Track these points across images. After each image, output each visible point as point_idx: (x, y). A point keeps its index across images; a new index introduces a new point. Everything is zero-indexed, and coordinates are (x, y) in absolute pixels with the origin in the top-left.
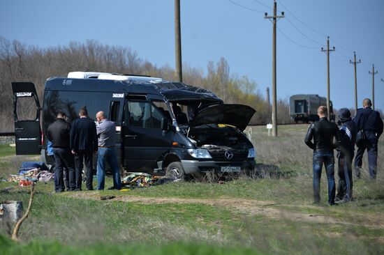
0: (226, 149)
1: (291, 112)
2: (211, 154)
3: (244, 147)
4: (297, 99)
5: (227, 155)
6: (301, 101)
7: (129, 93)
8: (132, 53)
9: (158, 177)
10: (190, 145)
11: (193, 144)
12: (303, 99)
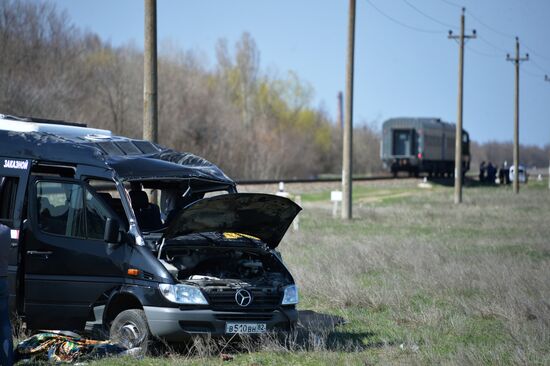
0: (238, 287)
1: (385, 153)
2: (206, 295)
3: (276, 283)
4: (397, 127)
5: (240, 298)
6: (406, 132)
7: (39, 161)
8: (58, 13)
9: (93, 342)
10: (164, 275)
11: (170, 274)
12: (410, 126)
